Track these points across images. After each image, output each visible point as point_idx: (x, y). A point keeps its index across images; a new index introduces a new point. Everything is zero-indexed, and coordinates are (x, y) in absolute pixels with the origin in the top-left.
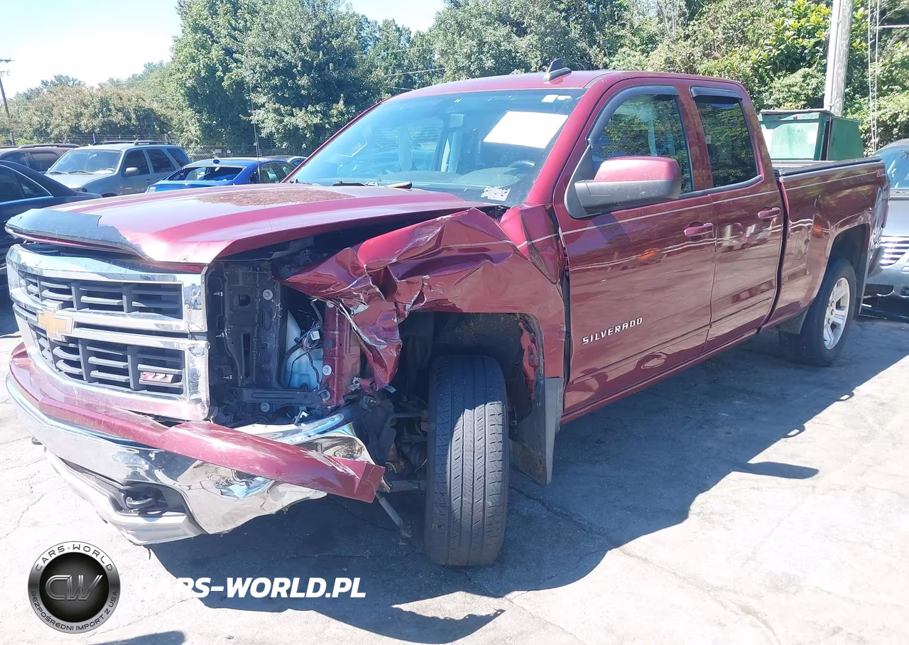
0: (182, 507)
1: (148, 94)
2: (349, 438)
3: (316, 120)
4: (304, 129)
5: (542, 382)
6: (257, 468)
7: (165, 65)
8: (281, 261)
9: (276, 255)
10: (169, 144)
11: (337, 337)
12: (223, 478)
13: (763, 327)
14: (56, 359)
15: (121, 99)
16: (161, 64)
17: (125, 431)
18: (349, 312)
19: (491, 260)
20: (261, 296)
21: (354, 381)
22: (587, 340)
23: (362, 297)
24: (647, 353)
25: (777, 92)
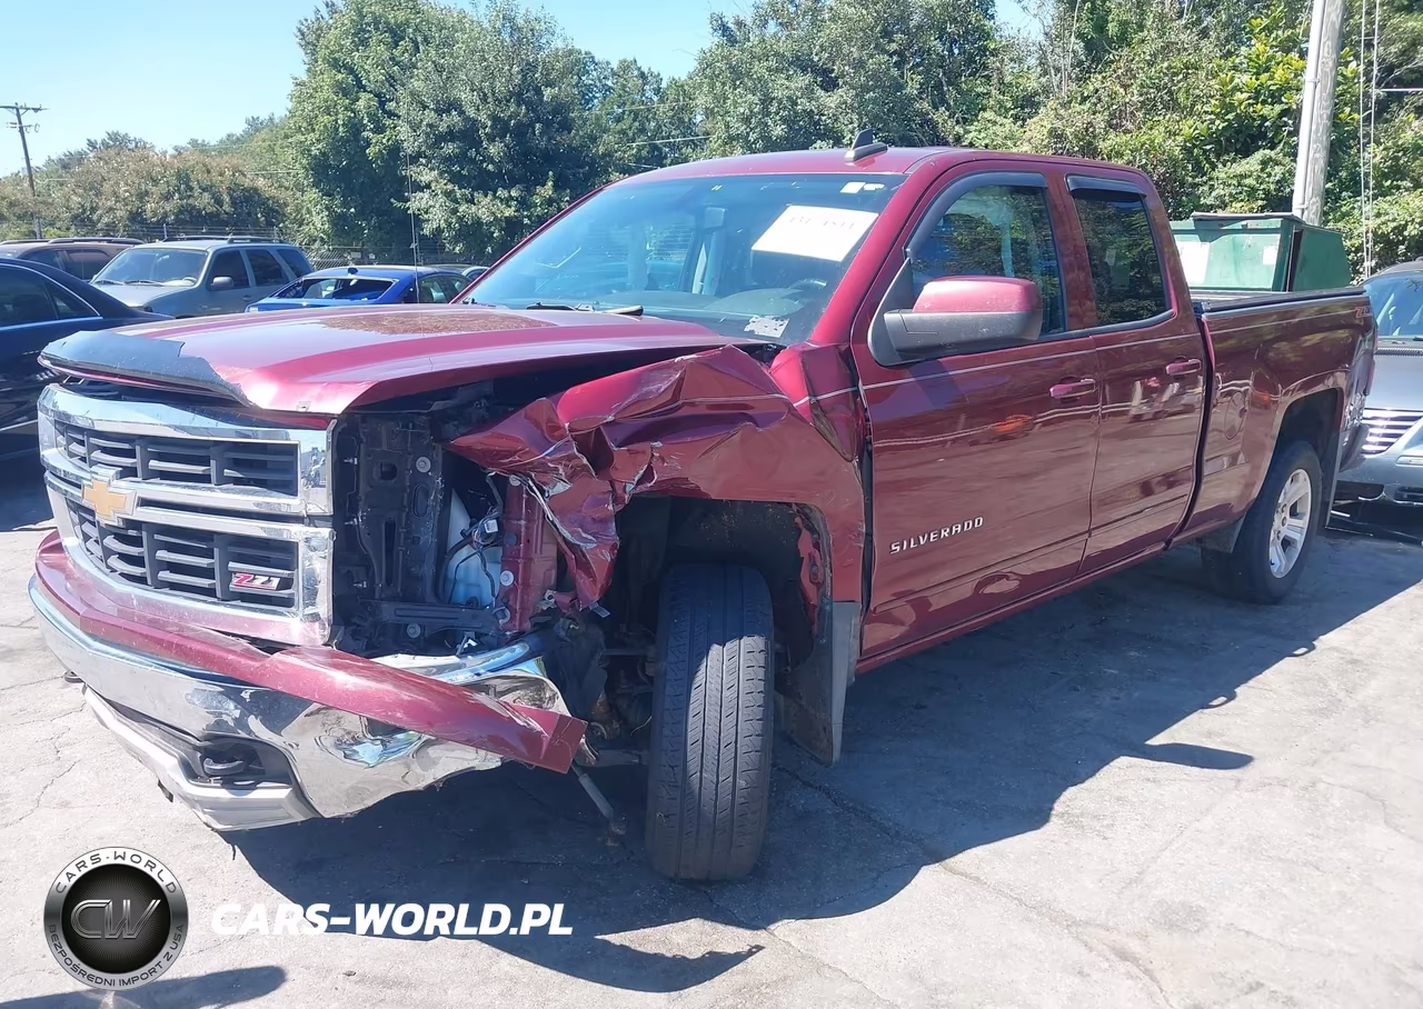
0: (285, 776)
1: (250, 166)
2: (537, 679)
3: (509, 212)
4: (490, 224)
5: (828, 608)
6: (399, 715)
7: (277, 121)
8: (445, 416)
9: (437, 406)
10: (281, 242)
11: (523, 529)
12: (348, 733)
13: (1175, 539)
14: (108, 552)
15: (209, 172)
16: (271, 119)
17: (206, 659)
18: (543, 493)
19: (755, 422)
20: (414, 468)
21: (546, 596)
22: (898, 548)
23: (561, 471)
24: (989, 571)
25: (1222, 186)
